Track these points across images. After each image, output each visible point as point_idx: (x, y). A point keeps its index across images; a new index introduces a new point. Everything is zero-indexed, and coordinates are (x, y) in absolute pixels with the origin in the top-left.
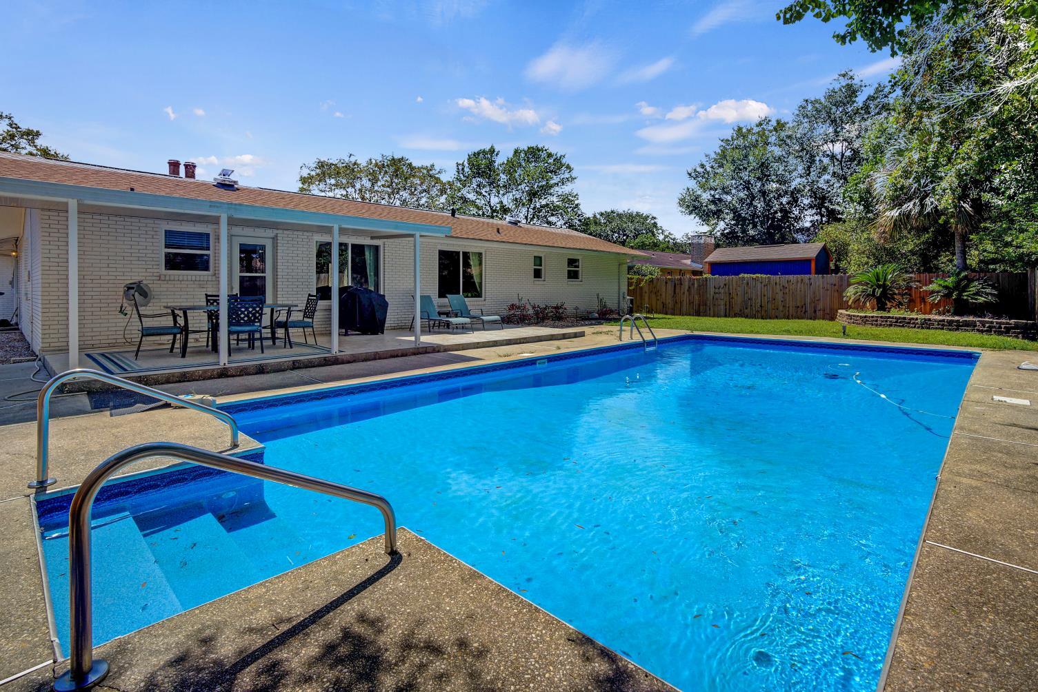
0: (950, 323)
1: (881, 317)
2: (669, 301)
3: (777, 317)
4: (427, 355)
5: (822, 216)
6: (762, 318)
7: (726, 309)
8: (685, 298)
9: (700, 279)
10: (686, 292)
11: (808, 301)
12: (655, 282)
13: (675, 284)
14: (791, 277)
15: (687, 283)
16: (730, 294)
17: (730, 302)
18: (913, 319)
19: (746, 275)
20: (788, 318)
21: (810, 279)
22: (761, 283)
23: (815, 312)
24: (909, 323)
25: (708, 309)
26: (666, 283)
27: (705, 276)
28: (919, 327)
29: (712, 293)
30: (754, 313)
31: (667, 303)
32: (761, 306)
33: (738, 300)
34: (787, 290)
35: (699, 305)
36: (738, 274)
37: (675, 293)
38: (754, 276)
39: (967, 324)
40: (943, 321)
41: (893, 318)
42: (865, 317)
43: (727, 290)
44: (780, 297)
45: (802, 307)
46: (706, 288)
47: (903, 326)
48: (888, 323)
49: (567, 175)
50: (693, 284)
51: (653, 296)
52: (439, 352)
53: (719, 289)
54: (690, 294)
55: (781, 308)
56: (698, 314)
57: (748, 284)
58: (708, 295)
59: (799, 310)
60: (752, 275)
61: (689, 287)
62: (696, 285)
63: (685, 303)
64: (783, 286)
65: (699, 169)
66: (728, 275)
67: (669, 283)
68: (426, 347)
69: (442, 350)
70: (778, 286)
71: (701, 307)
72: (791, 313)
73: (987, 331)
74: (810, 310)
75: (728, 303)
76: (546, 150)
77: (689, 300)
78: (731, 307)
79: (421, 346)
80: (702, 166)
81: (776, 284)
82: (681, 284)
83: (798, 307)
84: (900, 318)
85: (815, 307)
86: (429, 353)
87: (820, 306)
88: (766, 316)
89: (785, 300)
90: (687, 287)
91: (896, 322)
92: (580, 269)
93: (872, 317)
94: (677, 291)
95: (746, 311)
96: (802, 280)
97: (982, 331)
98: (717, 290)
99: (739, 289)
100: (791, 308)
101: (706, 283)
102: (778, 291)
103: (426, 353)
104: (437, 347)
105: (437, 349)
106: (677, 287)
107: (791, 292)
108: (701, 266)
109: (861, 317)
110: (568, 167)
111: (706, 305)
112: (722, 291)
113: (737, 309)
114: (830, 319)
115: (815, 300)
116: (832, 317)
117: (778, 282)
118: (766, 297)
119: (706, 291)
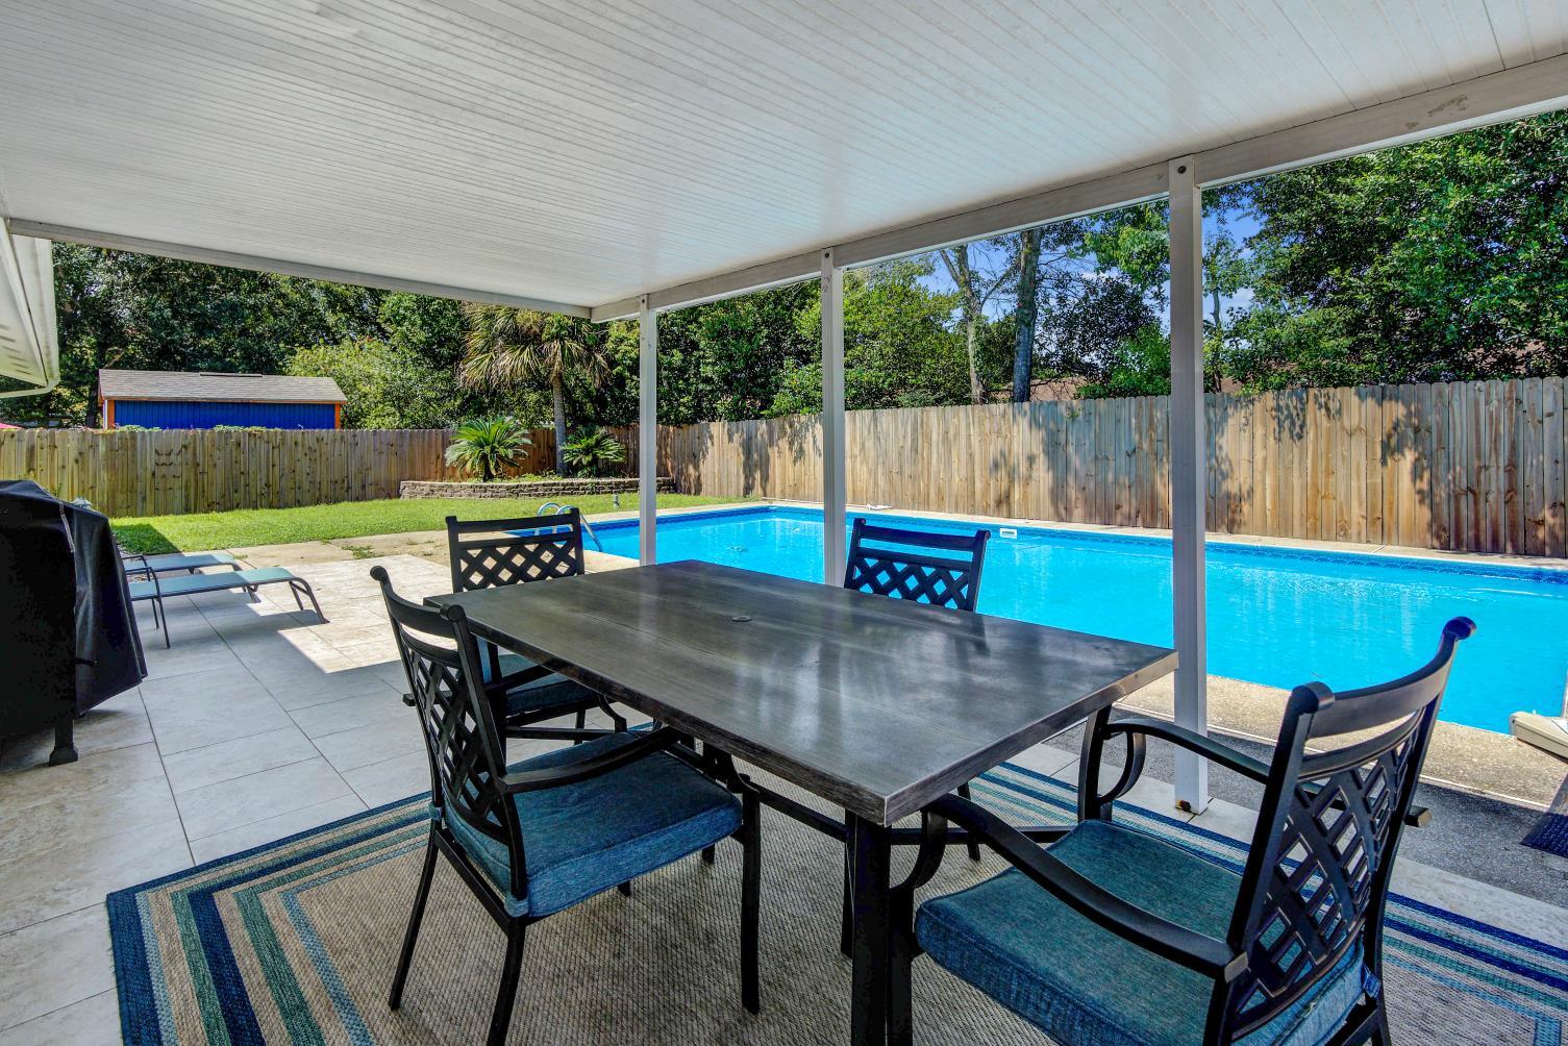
6: (271, 507)
7: (187, 497)
10: (71, 464)
11: (353, 469)
16: (197, 464)
17: (196, 481)
18: (582, 484)
19: (231, 428)
20: (319, 503)
21: (355, 436)
22: (267, 442)
23: (364, 487)
24: (578, 489)
25: (137, 499)
26: (4, 444)
29: (150, 465)
30: (254, 498)
32: (267, 485)
33: (216, 477)
34: (317, 454)
35: (114, 492)
36: (210, 426)
38: (253, 429)
40: (610, 483)
41: (558, 485)
43: (190, 456)
44: (303, 466)
45: (343, 481)
46: (134, 455)
47: (572, 494)
48: (554, 491)
53: (168, 455)
54: (84, 469)
55: (306, 486)
57: (238, 444)
58: (141, 471)
59: (338, 486)
60: (246, 429)
64: (310, 448)
70: (300, 447)
72: (324, 492)
74: (355, 486)
75: (192, 482)
77: (85, 483)
78: (199, 490)
81: (296, 443)
82: (58, 448)
83: (336, 482)
85: (363, 480)
87: (371, 478)
88: (276, 502)
89: (313, 472)
90: (74, 456)
91: (562, 489)
95: (236, 495)
96: (342, 438)
98: (163, 459)
99: (217, 454)
100: (324, 484)
102: (300, 455)
107: (324, 458)
112: (179, 459)
113: (215, 494)
114: (389, 496)
115: (364, 470)
116: (393, 492)
117: (299, 440)
118: (277, 469)
119: (134, 462)
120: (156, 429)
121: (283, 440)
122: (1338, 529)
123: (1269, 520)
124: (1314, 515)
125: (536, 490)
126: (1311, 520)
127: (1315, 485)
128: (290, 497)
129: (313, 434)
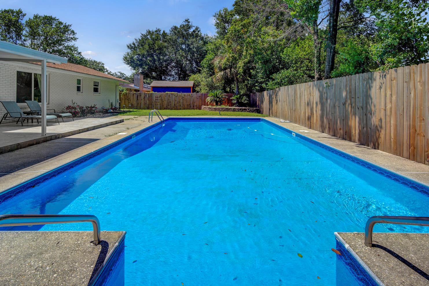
0: (240, 109)
1: (221, 108)
2: (135, 103)
3: (180, 109)
4: (53, 141)
5: (178, 71)
7: (160, 106)
8: (142, 102)
9: (149, 93)
10: (143, 99)
11: (191, 103)
12: (127, 95)
13: (137, 96)
14: (186, 94)
15: (143, 95)
16: (162, 100)
17: (162, 103)
18: (230, 108)
19: (168, 92)
20: (184, 109)
21: (192, 94)
22: (175, 95)
23: (194, 106)
24: (229, 110)
25: (153, 106)
26: (133, 95)
27: (151, 92)
28: (232, 111)
30: (172, 107)
31: (134, 104)
32: (175, 105)
33: (165, 103)
34: (184, 98)
35: (149, 105)
36: (165, 92)
37: (137, 99)
38: (172, 93)
39: (245, 109)
42: (216, 108)
43: (161, 98)
44: (181, 101)
45: (189, 105)
46: (152, 98)
47: (228, 111)
49: (71, 36)
50: (146, 96)
51: (127, 101)
52: (59, 138)
53: (157, 98)
54: (144, 100)
55: (182, 105)
56: (148, 108)
57: (169, 96)
58: (153, 101)
59: (188, 106)
60: (171, 93)
61: (144, 97)
62: (147, 96)
63: (142, 104)
65: (132, 45)
66: (161, 92)
67: (135, 95)
68: (51, 136)
69: (60, 137)
71: (150, 106)
72: (185, 107)
73: (249, 111)
74: (192, 106)
75: (161, 103)
76: (57, 20)
77: (144, 103)
78: (163, 105)
79: (47, 136)
80: (134, 44)
81: (180, 96)
82: (140, 95)
84: (227, 108)
85: (194, 105)
86: (53, 139)
87: (195, 105)
88: (177, 109)
89: (183, 102)
90: (143, 97)
91: (226, 109)
92: (99, 87)
93: (218, 108)
94: (139, 98)
95: (169, 107)
96: (189, 95)
97: (248, 112)
98: (157, 99)
99: (166, 98)
100: (185, 105)
101: (152, 96)
102: (181, 99)
103: (51, 140)
104: (58, 135)
105: (57, 137)
106: (139, 97)
107: (185, 100)
108: (139, 88)
109: (214, 108)
110: (73, 32)
111: (152, 105)
112: (159, 99)
113: (165, 106)
114: (199, 109)
115: (194, 102)
116: (200, 108)
117: (181, 95)
118: (176, 101)
119: (152, 99)
120: (156, 92)
121: (177, 95)
122: (426, 157)
123: (392, 144)
124: (413, 145)
125: (220, 109)
126: (412, 148)
127: (414, 127)
128: (179, 107)
129: (183, 94)
